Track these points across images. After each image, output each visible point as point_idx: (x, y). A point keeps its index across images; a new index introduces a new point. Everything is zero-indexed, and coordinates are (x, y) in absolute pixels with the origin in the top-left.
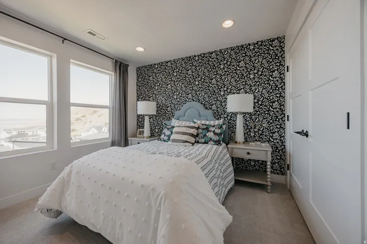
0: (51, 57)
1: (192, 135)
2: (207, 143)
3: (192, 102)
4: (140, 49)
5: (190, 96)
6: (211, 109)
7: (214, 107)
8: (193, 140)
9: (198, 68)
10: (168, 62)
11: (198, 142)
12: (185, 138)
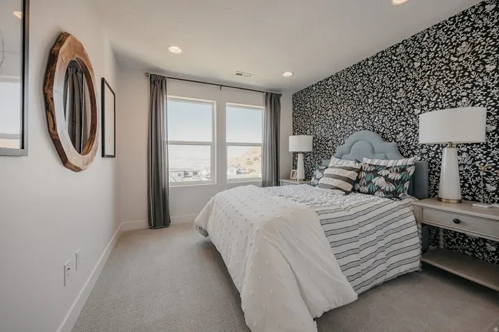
0: (213, 103)
1: (348, 180)
2: (373, 194)
3: (363, 131)
4: (288, 74)
5: (359, 122)
6: (395, 140)
7: (401, 137)
8: (349, 187)
9: (372, 78)
10: (328, 79)
11: (359, 191)
12: (336, 182)
